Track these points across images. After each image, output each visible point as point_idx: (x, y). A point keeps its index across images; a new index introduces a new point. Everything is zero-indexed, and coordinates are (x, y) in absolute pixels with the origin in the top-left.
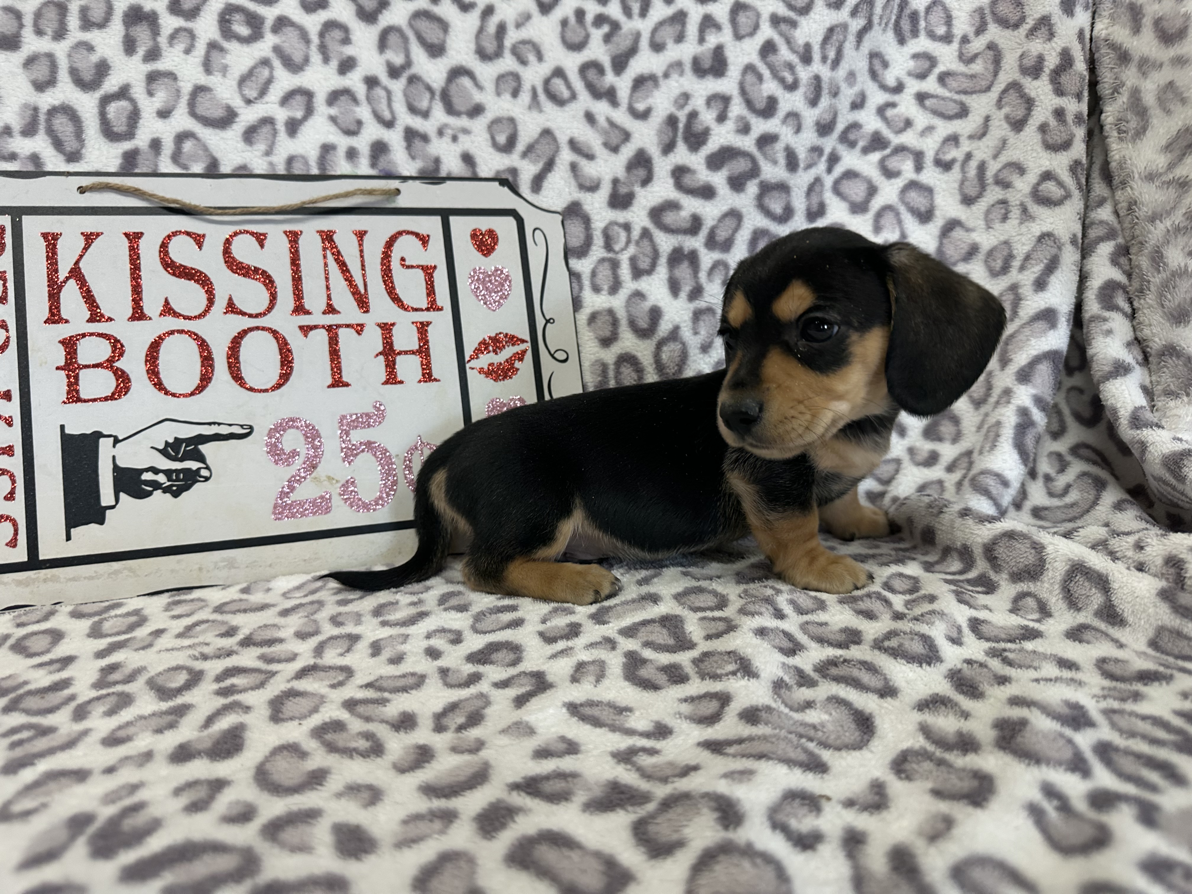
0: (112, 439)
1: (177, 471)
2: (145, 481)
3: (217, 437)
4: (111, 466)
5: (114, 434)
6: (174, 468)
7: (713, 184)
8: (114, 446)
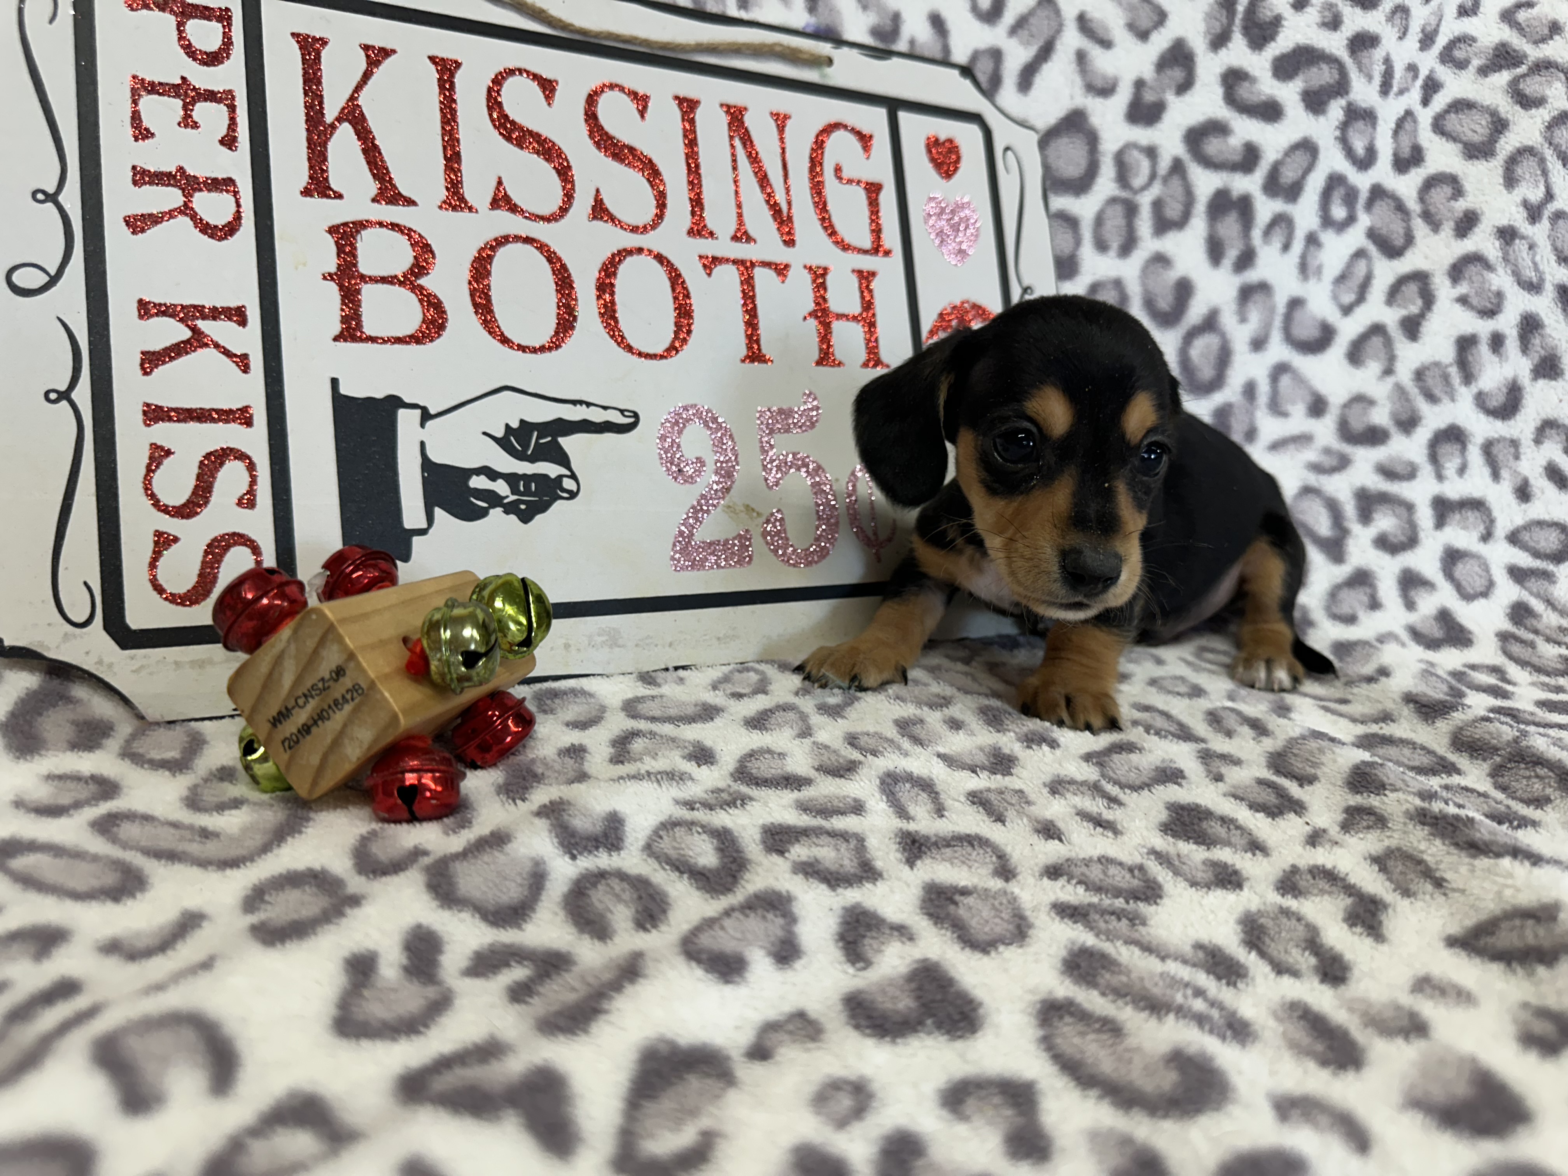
0: (418, 412)
1: (525, 477)
2: (476, 489)
3: (586, 427)
4: (419, 460)
5: (422, 404)
6: (520, 472)
7: (1279, 99)
8: (422, 425)
